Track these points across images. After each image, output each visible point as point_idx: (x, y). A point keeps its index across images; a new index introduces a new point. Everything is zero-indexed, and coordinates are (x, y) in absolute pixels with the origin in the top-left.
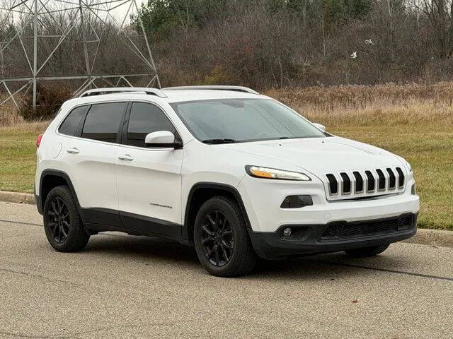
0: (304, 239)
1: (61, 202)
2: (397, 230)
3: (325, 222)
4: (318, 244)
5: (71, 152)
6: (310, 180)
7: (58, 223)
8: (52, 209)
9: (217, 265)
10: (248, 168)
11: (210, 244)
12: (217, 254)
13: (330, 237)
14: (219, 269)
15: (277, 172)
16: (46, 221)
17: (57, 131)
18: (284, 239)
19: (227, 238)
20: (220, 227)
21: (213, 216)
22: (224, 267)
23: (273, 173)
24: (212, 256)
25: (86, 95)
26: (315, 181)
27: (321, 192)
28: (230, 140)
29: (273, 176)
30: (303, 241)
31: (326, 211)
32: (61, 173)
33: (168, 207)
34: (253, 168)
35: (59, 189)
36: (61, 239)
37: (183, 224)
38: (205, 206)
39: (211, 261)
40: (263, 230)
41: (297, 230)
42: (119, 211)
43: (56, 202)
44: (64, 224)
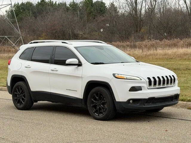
0: (138, 104)
1: (21, 89)
2: (172, 101)
3: (147, 98)
4: (144, 106)
5: (27, 67)
6: (141, 80)
7: (19, 97)
8: (16, 91)
9: (99, 115)
10: (114, 75)
11: (95, 107)
12: (98, 111)
13: (148, 104)
14: (100, 117)
15: (127, 76)
16: (13, 97)
17: (19, 58)
18: (130, 104)
19: (103, 104)
20: (100, 99)
21: (97, 94)
22: (102, 116)
23: (125, 77)
24: (96, 112)
25: (31, 43)
26: (143, 80)
27: (145, 85)
28: (102, 63)
29: (125, 78)
30: (138, 105)
31: (147, 93)
32: (22, 76)
33: (75, 91)
34: (116, 75)
35: (21, 83)
36: (21, 104)
37: (82, 98)
38: (94, 90)
39: (95, 113)
40: (121, 100)
41: (135, 101)
42: (51, 93)
43: (18, 88)
44: (22, 98)
